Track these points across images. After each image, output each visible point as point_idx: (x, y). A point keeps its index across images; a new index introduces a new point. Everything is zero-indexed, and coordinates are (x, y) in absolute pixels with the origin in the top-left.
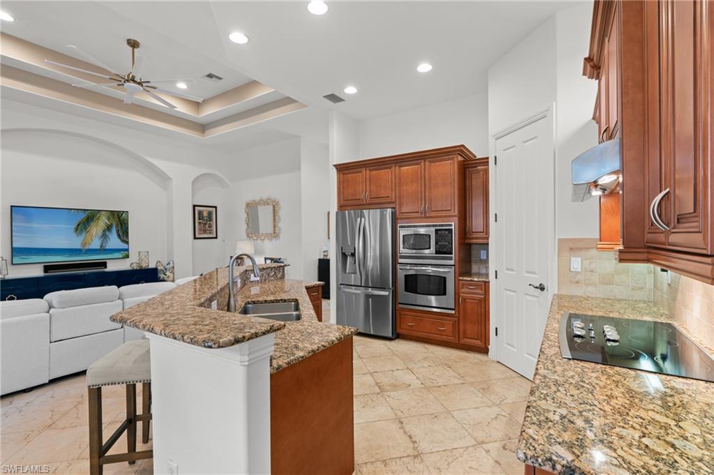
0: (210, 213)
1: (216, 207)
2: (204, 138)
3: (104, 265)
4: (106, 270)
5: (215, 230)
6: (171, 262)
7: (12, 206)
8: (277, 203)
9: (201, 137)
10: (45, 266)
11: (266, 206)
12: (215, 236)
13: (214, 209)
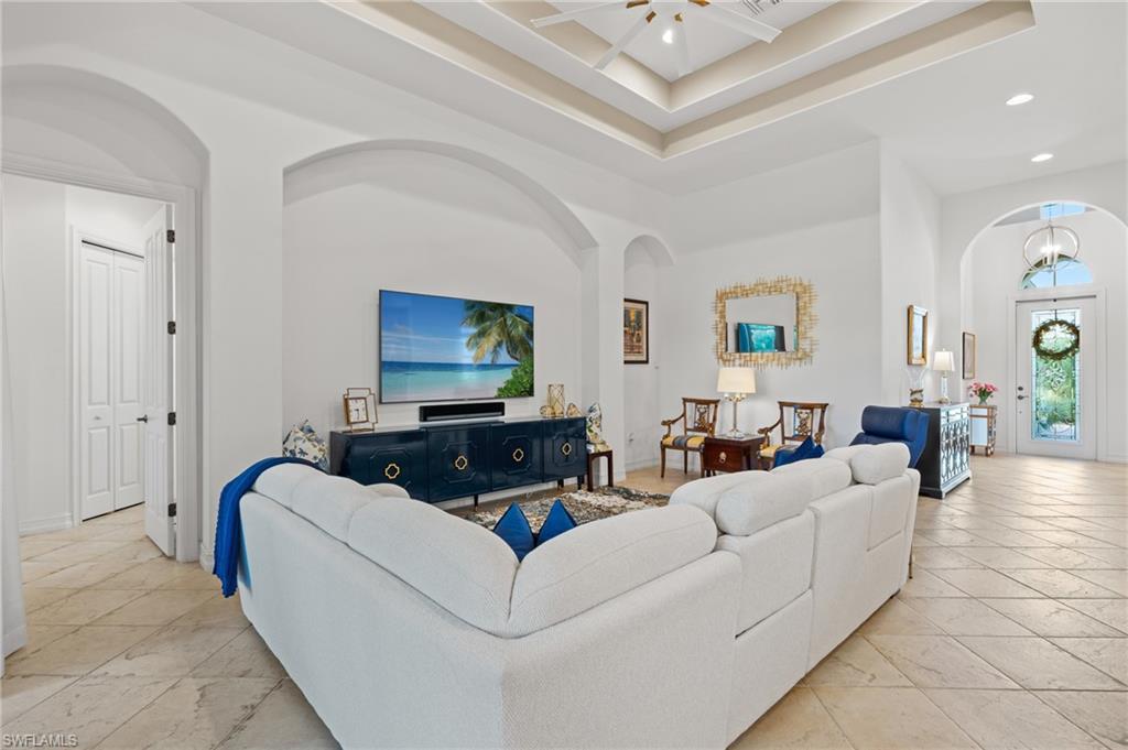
0: (639, 314)
1: (646, 303)
2: (665, 160)
3: (499, 408)
4: (501, 418)
5: (645, 347)
6: (596, 407)
7: (380, 291)
8: (807, 289)
9: (657, 157)
10: (421, 408)
11: (775, 297)
12: (645, 359)
13: (644, 306)
